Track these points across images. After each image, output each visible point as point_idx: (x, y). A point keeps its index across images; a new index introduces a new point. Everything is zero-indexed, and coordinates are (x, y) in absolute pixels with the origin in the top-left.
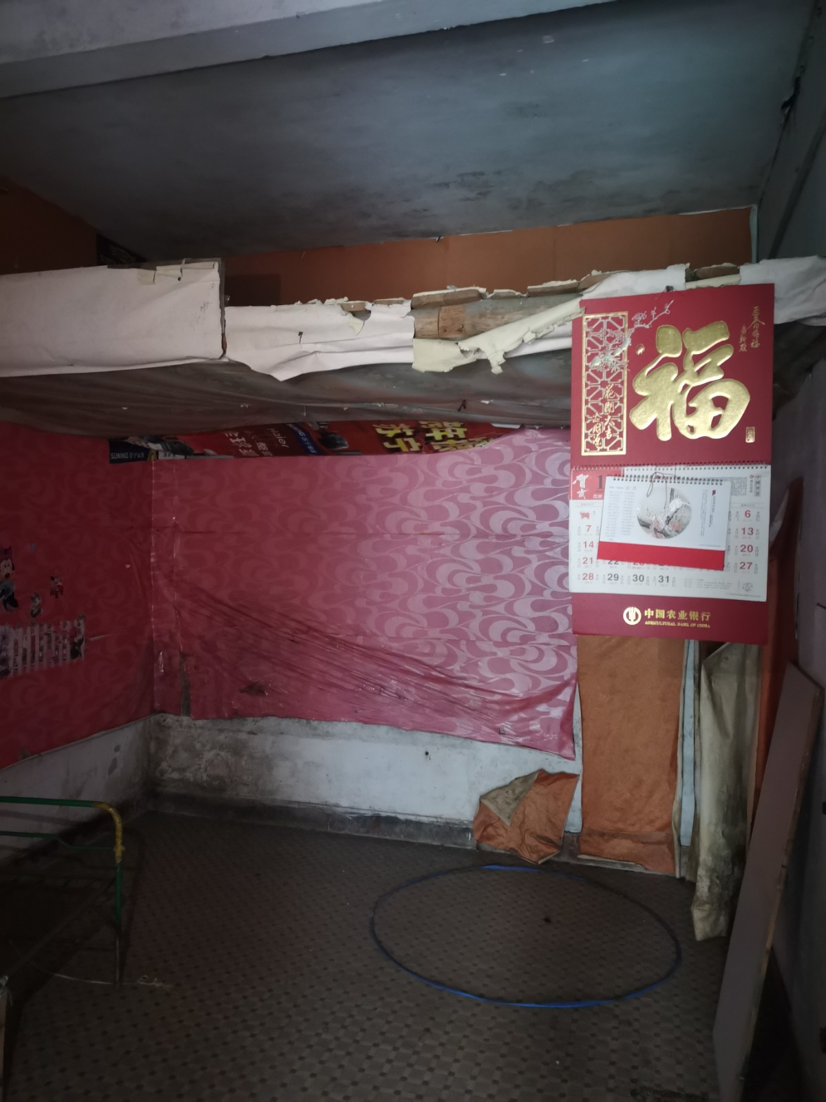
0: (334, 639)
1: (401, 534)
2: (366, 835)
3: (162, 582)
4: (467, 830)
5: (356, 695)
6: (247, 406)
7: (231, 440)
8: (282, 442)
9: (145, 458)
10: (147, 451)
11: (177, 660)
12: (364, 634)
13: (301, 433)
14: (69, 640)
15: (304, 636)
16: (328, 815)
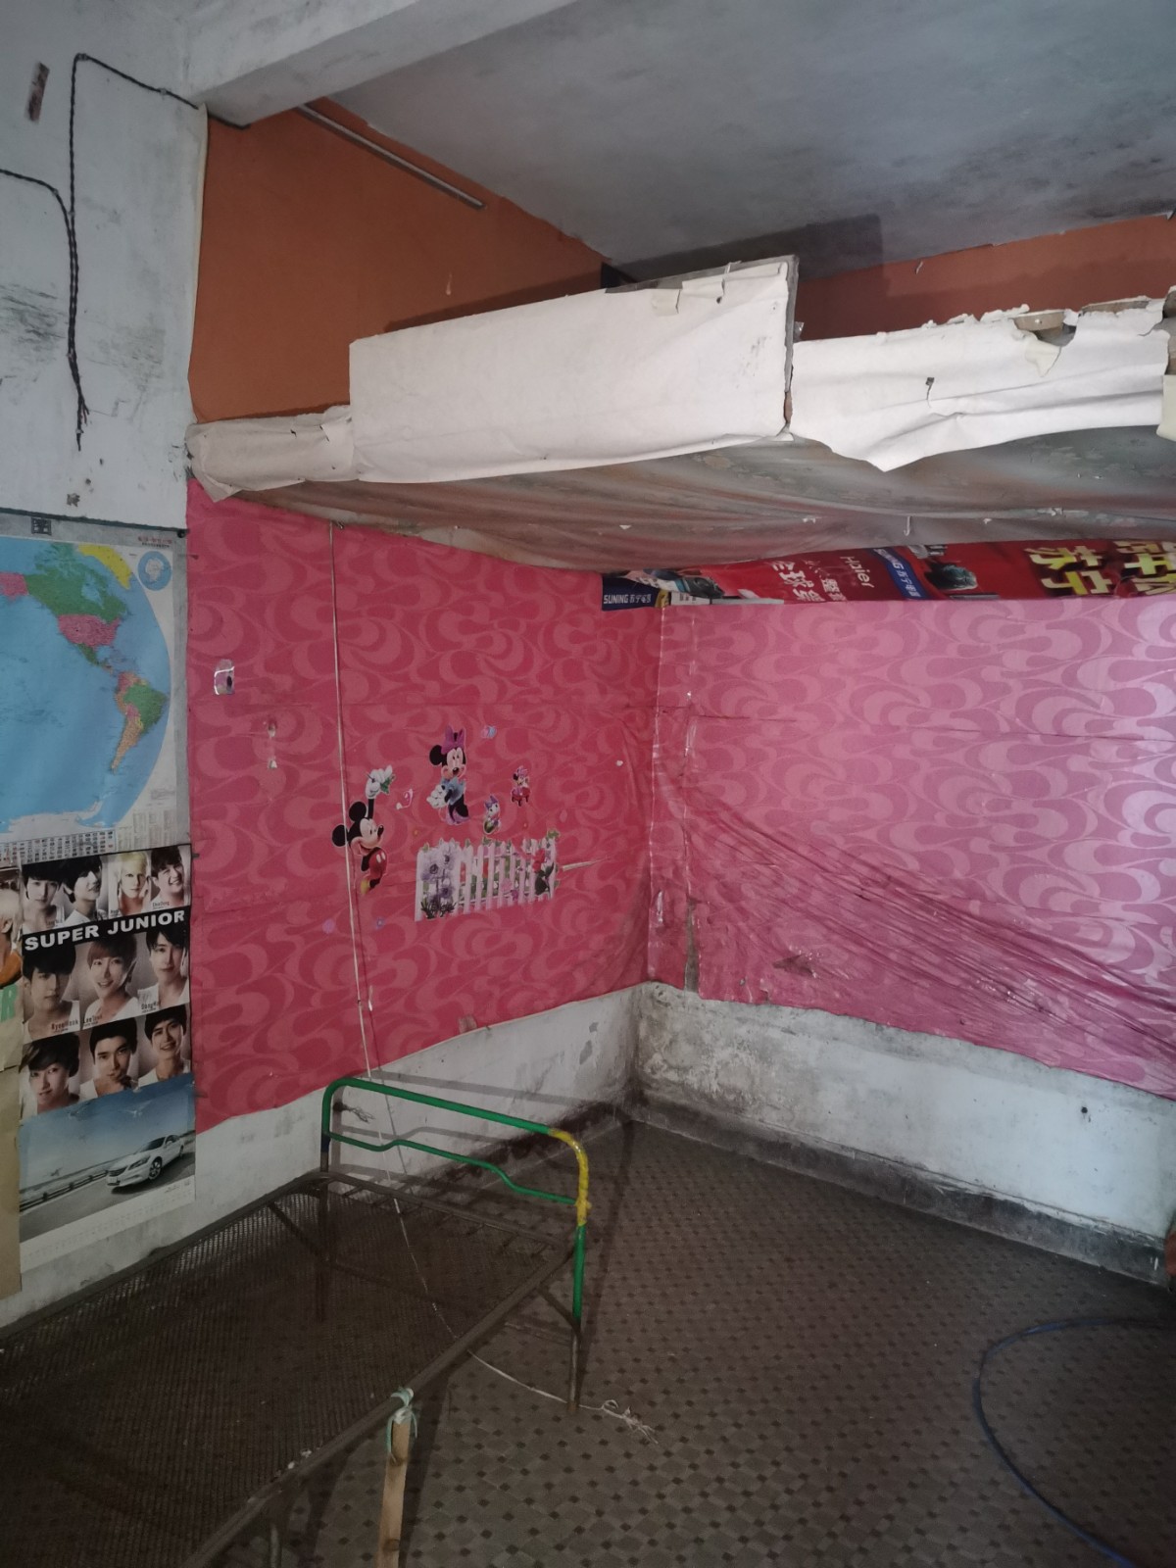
0: (931, 901)
1: (1061, 735)
2: (968, 1224)
3: (666, 789)
4: (1152, 1252)
5: (963, 996)
6: (814, 521)
7: (782, 574)
8: (864, 578)
9: (652, 603)
10: (655, 592)
11: (682, 906)
12: (983, 898)
13: (896, 564)
14: (534, 867)
15: (879, 891)
16: (904, 1181)
